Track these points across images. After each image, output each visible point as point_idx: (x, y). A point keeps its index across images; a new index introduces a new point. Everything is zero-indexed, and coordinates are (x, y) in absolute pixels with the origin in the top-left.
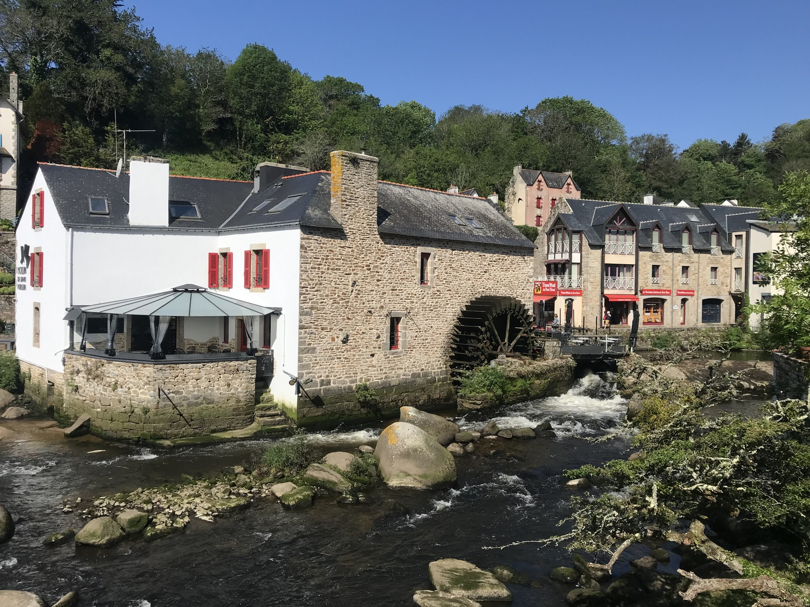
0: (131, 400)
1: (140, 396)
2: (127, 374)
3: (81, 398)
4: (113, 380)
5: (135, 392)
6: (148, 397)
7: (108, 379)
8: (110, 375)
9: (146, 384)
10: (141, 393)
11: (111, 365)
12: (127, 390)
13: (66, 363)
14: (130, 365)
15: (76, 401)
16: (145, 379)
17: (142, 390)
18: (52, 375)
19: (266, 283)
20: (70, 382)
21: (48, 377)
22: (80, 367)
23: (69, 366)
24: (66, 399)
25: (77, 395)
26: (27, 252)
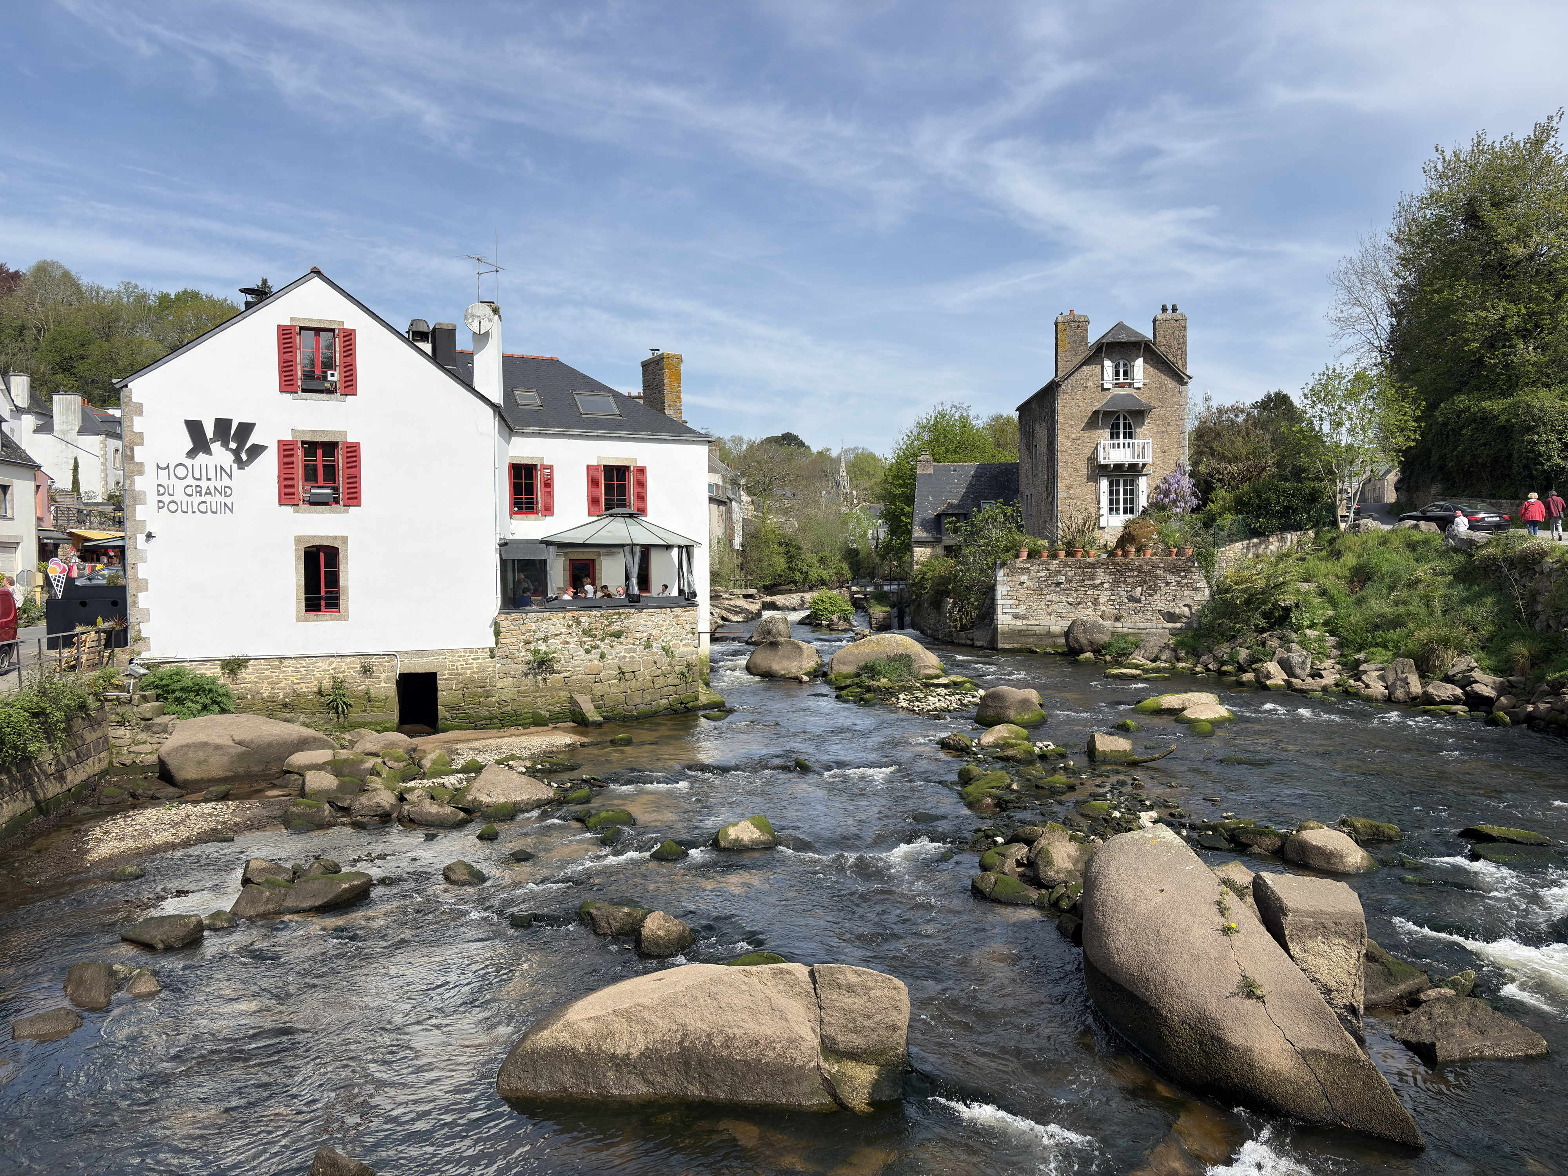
2: (664, 624)
3: (558, 675)
4: (646, 634)
7: (638, 635)
8: (640, 628)
11: (642, 615)
13: (500, 630)
15: (542, 683)
18: (425, 660)
19: (642, 510)
20: (519, 657)
21: (402, 666)
22: (552, 629)
23: (514, 632)
24: (503, 687)
25: (545, 674)
26: (233, 435)
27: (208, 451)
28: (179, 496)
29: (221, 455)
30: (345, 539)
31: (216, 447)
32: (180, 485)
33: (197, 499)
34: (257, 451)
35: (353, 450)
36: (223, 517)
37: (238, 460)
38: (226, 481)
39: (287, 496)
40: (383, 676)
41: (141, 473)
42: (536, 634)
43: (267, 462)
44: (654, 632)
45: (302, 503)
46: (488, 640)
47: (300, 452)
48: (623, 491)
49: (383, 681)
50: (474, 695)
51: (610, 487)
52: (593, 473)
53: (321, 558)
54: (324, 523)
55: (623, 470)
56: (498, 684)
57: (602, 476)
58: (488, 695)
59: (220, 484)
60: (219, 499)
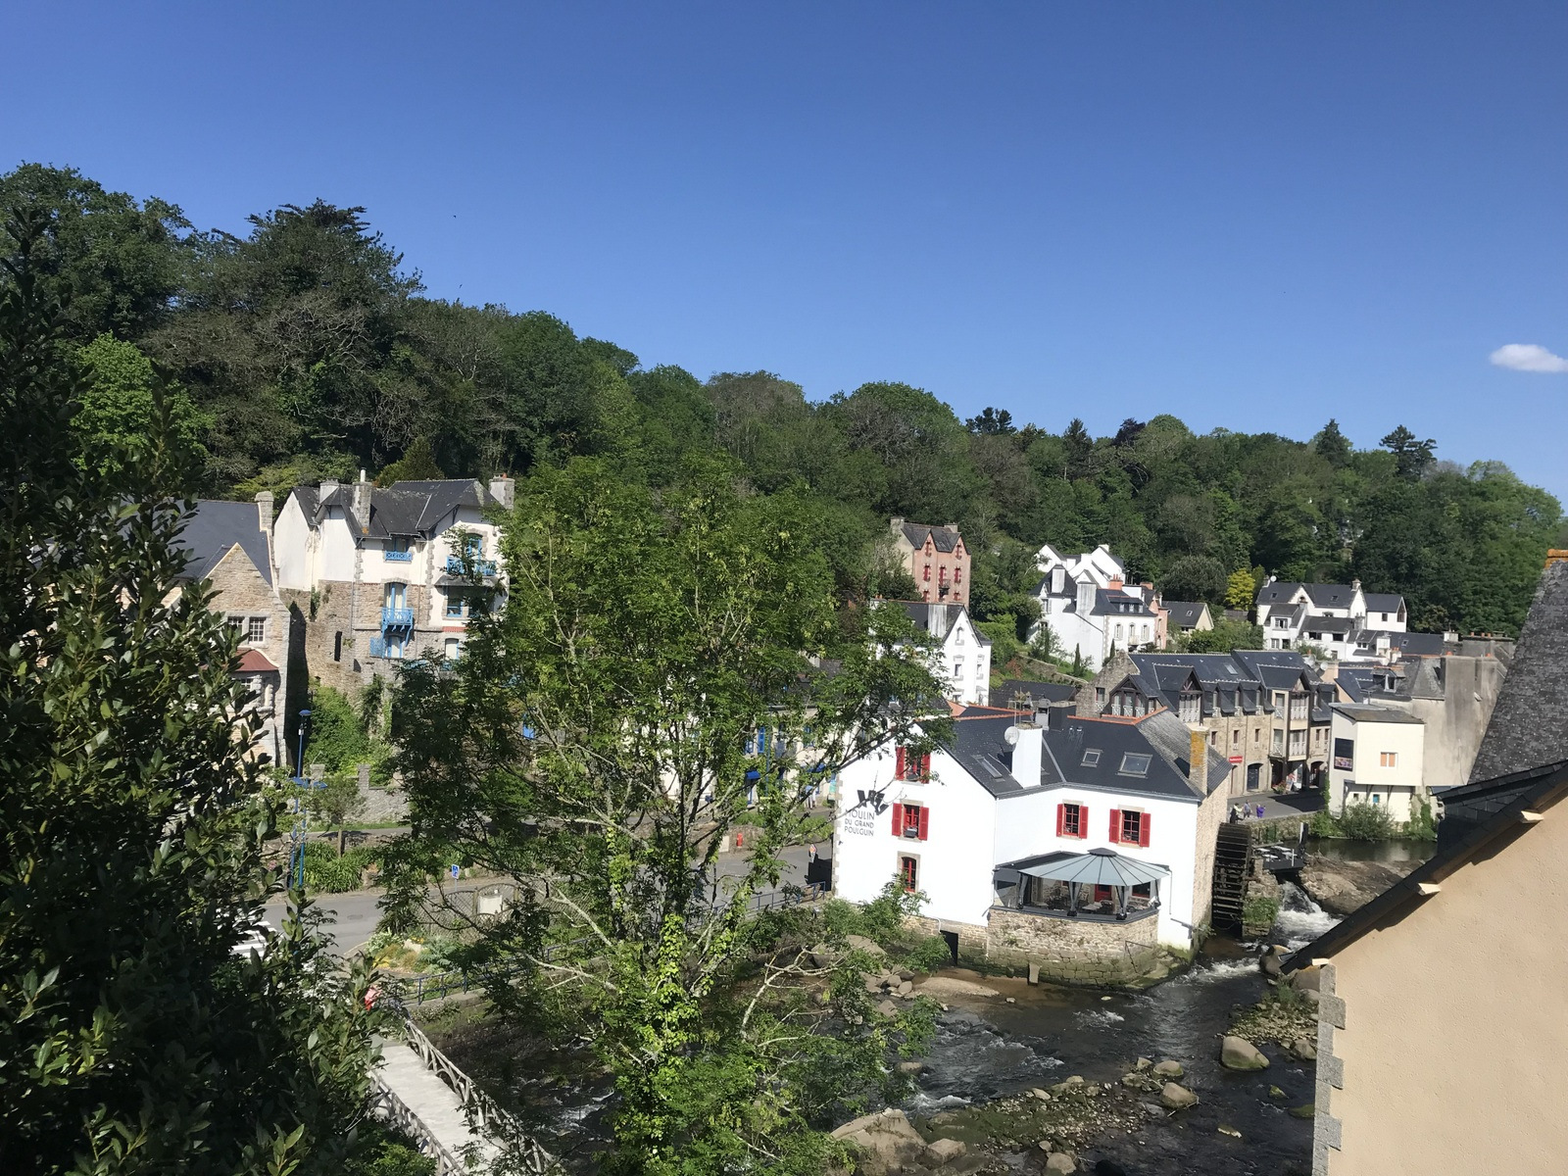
0: (1098, 953)
1: (1108, 950)
2: (1095, 932)
3: (1022, 950)
4: (1079, 936)
5: (1103, 947)
6: (1117, 950)
7: (1073, 936)
8: (1075, 932)
9: (1115, 939)
10: (1110, 948)
11: (1078, 924)
12: (1094, 945)
13: (991, 918)
15: (1012, 953)
16: (1115, 936)
17: (1110, 946)
18: (953, 926)
19: (1145, 842)
20: (1000, 935)
21: (942, 926)
22: (1020, 923)
23: (998, 922)
24: (991, 949)
25: (1014, 948)
26: (876, 797)
27: (865, 805)
28: (853, 826)
29: (870, 808)
30: (919, 856)
31: (868, 803)
32: (854, 820)
33: (859, 827)
34: (884, 807)
35: (926, 810)
36: (869, 837)
37: (877, 811)
38: (871, 820)
39: (896, 831)
40: (932, 930)
41: (840, 812)
42: (1011, 924)
43: (889, 813)
44: (1086, 936)
45: (902, 836)
46: (984, 922)
47: (903, 810)
48: (1136, 827)
49: (933, 932)
50: (975, 951)
51: (1126, 825)
52: (1114, 814)
53: (909, 864)
54: (911, 847)
55: (1136, 815)
56: (988, 947)
57: (1121, 817)
58: (982, 952)
59: (869, 821)
60: (868, 828)
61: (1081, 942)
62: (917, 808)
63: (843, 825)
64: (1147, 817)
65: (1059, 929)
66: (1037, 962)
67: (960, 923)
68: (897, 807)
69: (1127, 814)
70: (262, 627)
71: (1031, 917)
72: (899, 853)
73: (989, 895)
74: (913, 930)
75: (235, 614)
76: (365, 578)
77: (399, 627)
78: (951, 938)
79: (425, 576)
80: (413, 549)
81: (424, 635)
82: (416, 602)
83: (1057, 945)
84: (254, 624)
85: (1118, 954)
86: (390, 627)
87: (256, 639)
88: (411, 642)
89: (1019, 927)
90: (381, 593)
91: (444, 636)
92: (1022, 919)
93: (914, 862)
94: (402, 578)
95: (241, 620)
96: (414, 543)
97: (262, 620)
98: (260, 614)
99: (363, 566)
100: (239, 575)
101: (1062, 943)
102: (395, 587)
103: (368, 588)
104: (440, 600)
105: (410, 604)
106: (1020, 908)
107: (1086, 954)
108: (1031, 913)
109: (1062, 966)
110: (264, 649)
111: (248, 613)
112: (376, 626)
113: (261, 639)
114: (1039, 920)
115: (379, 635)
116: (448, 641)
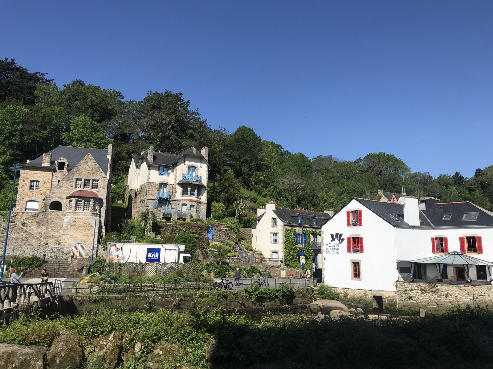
0: (457, 301)
1: (463, 299)
2: (454, 290)
3: (415, 302)
4: (446, 293)
5: (460, 298)
6: (469, 300)
7: (442, 292)
8: (443, 290)
9: (467, 294)
10: (464, 298)
11: (444, 286)
12: (455, 297)
13: (398, 286)
14: (456, 286)
15: (410, 304)
16: (466, 292)
17: (464, 297)
18: (379, 293)
19: (480, 251)
20: (403, 295)
21: (374, 294)
22: (413, 288)
23: (401, 288)
24: (399, 302)
25: (411, 301)
26: (339, 236)
30: (360, 261)
31: (336, 239)
32: (330, 248)
33: (333, 251)
34: (343, 240)
35: (362, 238)
36: (337, 255)
37: (340, 242)
38: (338, 247)
39: (349, 250)
40: (370, 296)
41: (324, 246)
42: (408, 289)
43: (345, 242)
44: (450, 292)
45: (352, 252)
46: (395, 289)
47: (352, 240)
48: (474, 245)
49: (370, 297)
50: (391, 304)
51: (469, 245)
52: (461, 239)
53: (356, 265)
54: (356, 257)
55: (473, 238)
56: (398, 302)
57: (466, 241)
58: (395, 305)
59: (336, 248)
60: (336, 251)
61: (447, 296)
62: (358, 238)
63: (325, 251)
64: (479, 238)
65: (433, 289)
66: (424, 307)
67: (382, 291)
68: (348, 239)
69: (469, 238)
70: (97, 184)
71: (418, 284)
72: (351, 260)
73: (396, 275)
74: (361, 297)
75: (87, 178)
76: (151, 180)
77: (164, 199)
78: (378, 299)
79: (174, 180)
80: (170, 171)
81: (174, 202)
82: (171, 190)
83: (434, 298)
84: (94, 182)
85: (469, 302)
86: (160, 198)
87: (95, 188)
88: (169, 205)
89: (412, 290)
90: (157, 186)
91: (181, 203)
92: (414, 285)
93: (358, 263)
94: (166, 181)
95: (89, 180)
96: (170, 169)
97: (97, 181)
98: (97, 178)
99: (150, 176)
100: (89, 164)
101: (436, 297)
102: (163, 185)
103: (152, 184)
104: (179, 190)
105: (169, 191)
106: (412, 281)
107: (451, 302)
108: (418, 282)
109: (438, 309)
110: (98, 191)
111: (92, 178)
112: (156, 198)
113: (97, 188)
114: (423, 285)
115: (157, 202)
116: (183, 205)
